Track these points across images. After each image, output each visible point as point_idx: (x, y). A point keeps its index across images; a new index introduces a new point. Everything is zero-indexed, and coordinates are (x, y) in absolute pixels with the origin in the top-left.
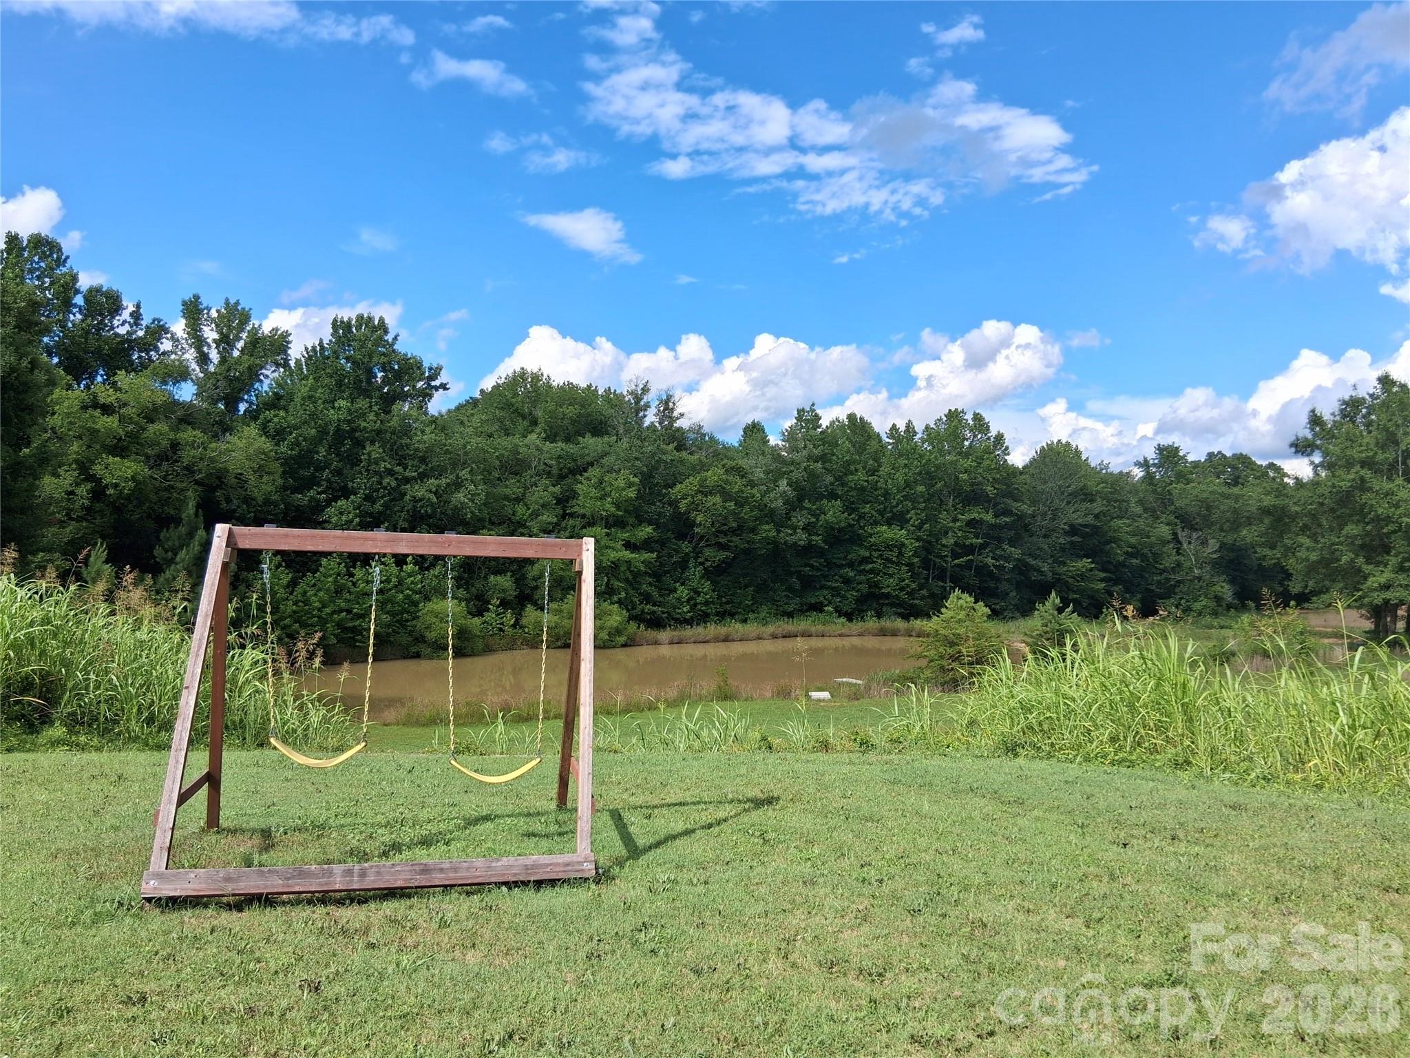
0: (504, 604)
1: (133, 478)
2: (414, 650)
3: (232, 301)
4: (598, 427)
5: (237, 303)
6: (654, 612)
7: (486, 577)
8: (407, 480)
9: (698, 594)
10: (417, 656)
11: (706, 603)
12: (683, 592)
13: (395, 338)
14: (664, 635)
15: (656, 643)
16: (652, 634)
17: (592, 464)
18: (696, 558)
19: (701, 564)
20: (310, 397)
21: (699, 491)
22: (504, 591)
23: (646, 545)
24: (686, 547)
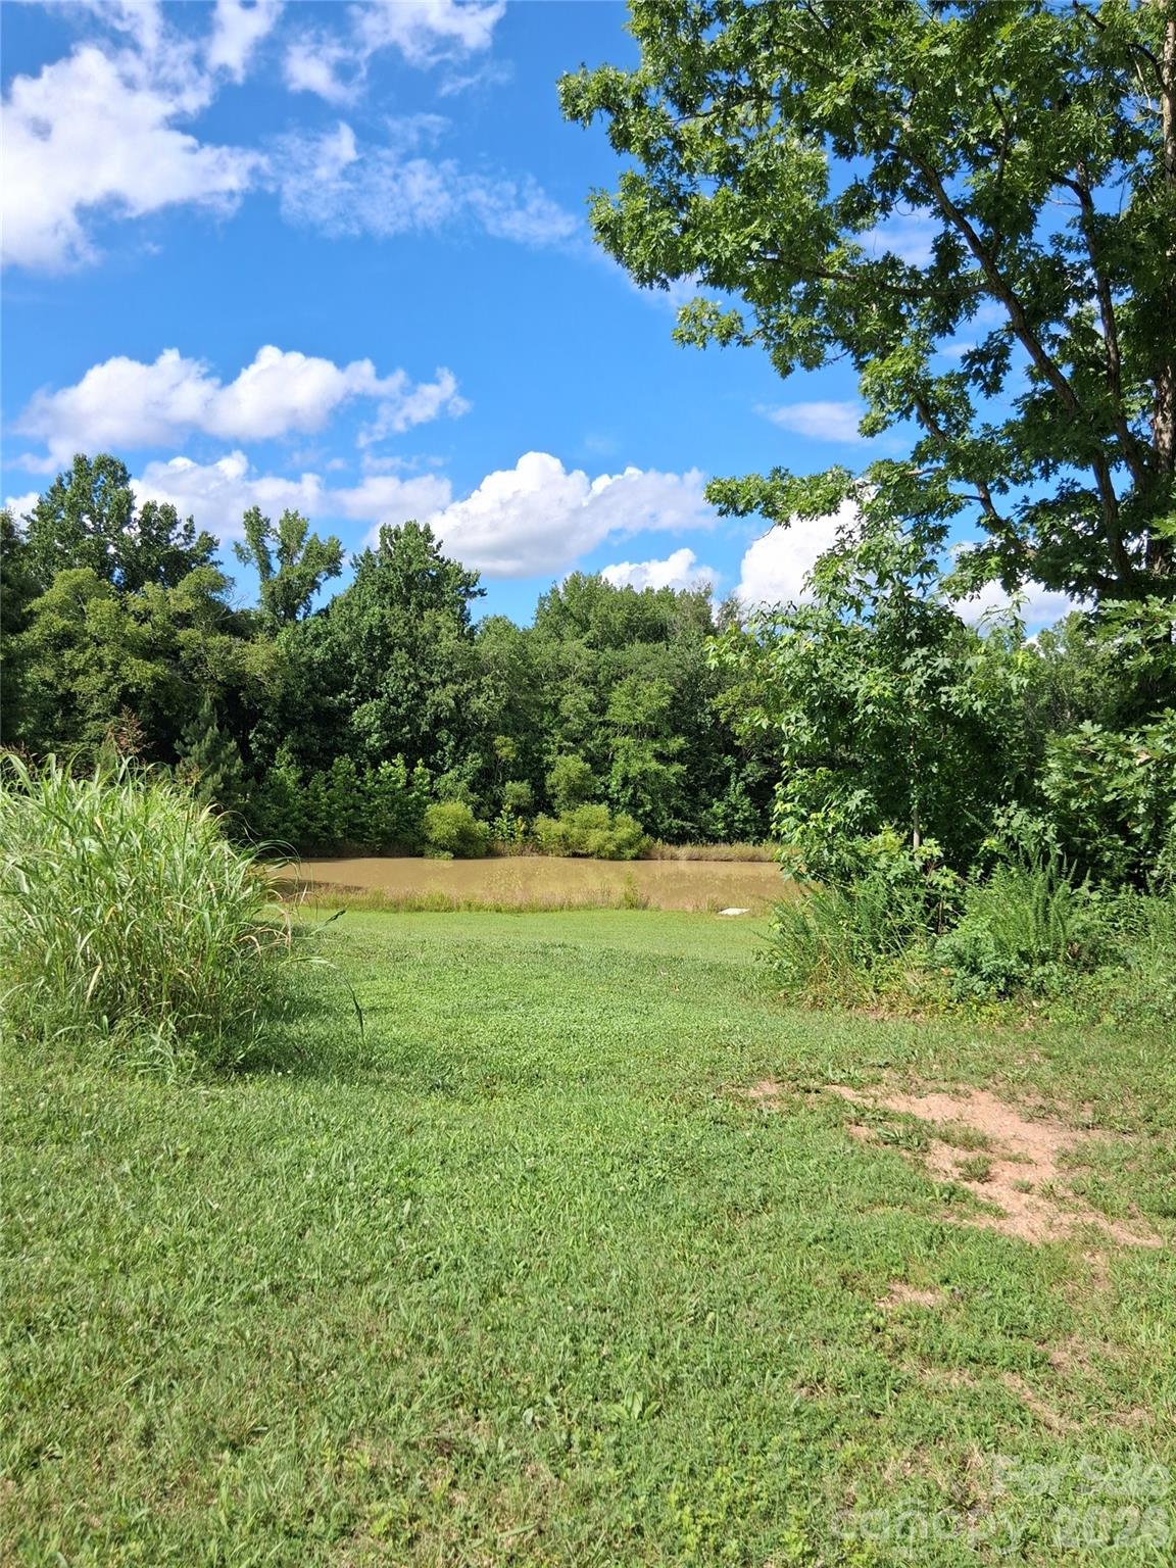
0: (518, 810)
1: (153, 679)
2: (418, 848)
3: (292, 512)
4: (657, 632)
5: (297, 514)
6: (683, 828)
7: (503, 784)
8: (431, 685)
9: (736, 810)
10: (421, 855)
11: (746, 821)
12: (719, 808)
13: (439, 546)
14: (685, 850)
15: (673, 858)
16: (673, 849)
17: (631, 672)
18: (738, 774)
19: (744, 779)
20: (347, 604)
21: (740, 702)
22: (518, 797)
23: (679, 757)
24: (729, 760)
